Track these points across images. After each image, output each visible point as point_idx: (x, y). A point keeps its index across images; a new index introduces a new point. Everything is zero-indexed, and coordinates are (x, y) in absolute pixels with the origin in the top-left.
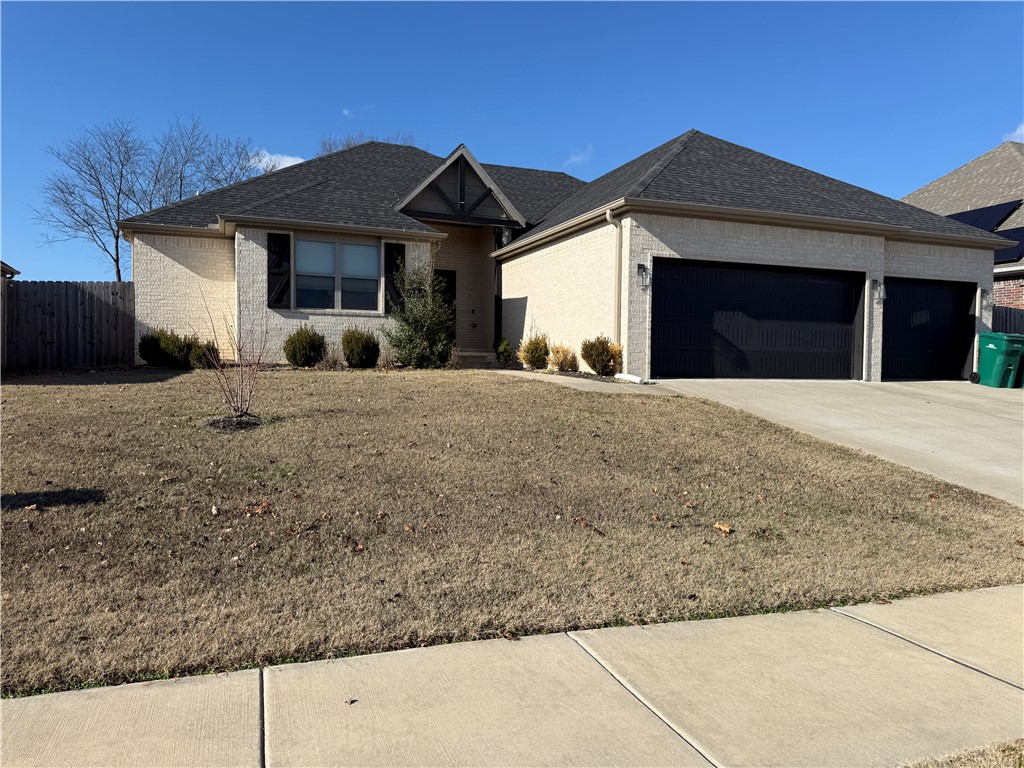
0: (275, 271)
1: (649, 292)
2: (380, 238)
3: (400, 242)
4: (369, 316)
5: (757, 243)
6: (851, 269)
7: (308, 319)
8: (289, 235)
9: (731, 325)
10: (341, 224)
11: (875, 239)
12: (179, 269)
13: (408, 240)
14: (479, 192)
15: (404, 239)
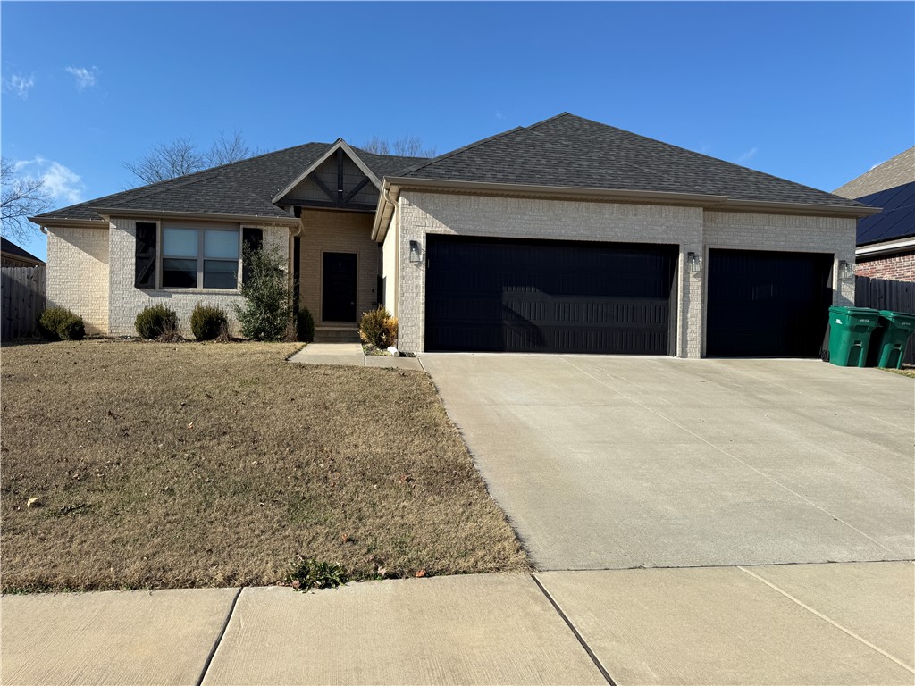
0: (142, 255)
1: (423, 268)
2: (239, 224)
3: (259, 227)
4: (227, 294)
5: (545, 218)
6: (660, 242)
7: (171, 297)
8: (155, 224)
9: (523, 300)
10: (201, 213)
11: (691, 210)
12: (84, 256)
13: (267, 225)
14: (359, 180)
15: (261, 224)
